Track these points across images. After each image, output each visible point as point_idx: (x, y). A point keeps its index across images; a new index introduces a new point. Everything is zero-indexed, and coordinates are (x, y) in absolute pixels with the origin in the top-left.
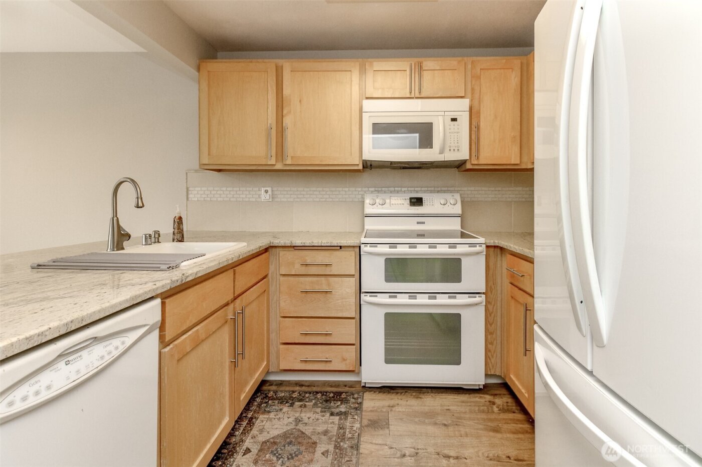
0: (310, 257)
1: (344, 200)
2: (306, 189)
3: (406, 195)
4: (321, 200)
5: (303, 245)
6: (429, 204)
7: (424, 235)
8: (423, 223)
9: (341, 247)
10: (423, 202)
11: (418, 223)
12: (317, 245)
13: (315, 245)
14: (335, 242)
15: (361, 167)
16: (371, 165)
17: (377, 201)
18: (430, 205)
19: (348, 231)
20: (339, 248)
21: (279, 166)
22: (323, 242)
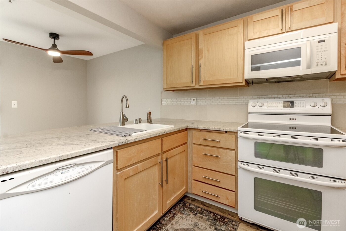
0: (209, 136)
1: (236, 104)
2: (213, 98)
3: (280, 100)
4: (222, 104)
5: (204, 129)
6: (299, 106)
7: (295, 128)
8: (295, 119)
9: (226, 132)
10: (295, 104)
11: (290, 119)
12: (212, 129)
13: (211, 129)
14: (222, 128)
15: (244, 83)
16: (252, 82)
17: (258, 104)
18: (301, 107)
19: (238, 122)
20: (225, 132)
21: (197, 87)
22: (215, 128)
